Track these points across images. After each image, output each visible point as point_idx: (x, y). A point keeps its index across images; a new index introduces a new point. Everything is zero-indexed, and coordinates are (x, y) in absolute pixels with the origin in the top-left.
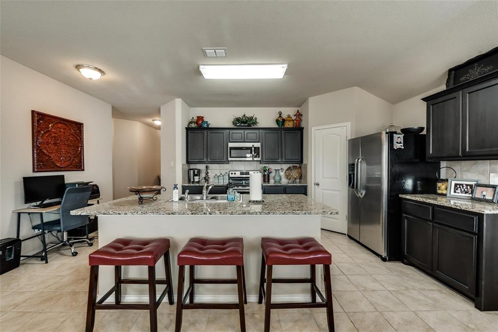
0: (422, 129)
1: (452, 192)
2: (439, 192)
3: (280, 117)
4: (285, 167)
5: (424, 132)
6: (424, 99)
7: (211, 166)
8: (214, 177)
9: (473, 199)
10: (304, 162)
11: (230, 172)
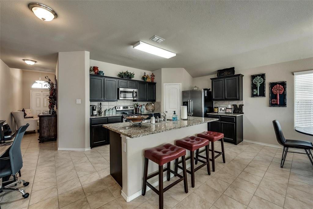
0: (210, 89)
1: (220, 112)
2: (215, 111)
3: (145, 75)
4: (145, 103)
6: (211, 79)
7: (103, 103)
8: (105, 111)
9: (226, 113)
10: (157, 101)
11: (115, 107)
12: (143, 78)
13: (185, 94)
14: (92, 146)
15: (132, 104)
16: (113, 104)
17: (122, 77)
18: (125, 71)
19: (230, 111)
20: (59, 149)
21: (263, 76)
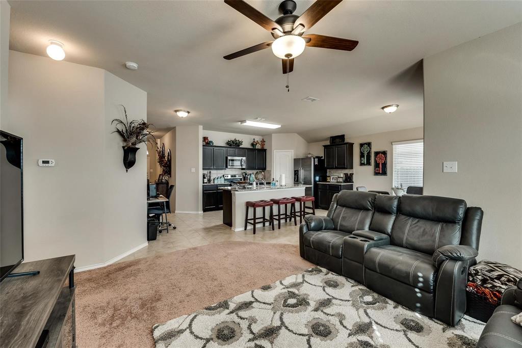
0: (322, 157)
1: (332, 181)
2: (328, 180)
3: (254, 142)
4: (255, 172)
5: (323, 158)
6: (324, 146)
7: (213, 172)
8: (214, 179)
9: (337, 182)
10: (267, 169)
11: (224, 175)
12: (252, 145)
13: (296, 161)
14: (205, 210)
15: (240, 173)
16: (221, 172)
17: (231, 145)
18: (233, 139)
19: (341, 180)
20: (176, 212)
21: (369, 144)
